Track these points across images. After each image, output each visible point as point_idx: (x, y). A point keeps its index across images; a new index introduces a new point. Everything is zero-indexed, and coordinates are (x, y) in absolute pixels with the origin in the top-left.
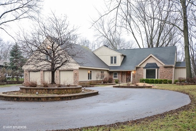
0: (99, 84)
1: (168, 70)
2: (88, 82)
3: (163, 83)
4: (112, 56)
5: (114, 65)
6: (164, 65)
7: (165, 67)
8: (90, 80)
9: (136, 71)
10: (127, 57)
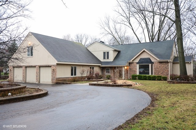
0: (83, 81)
1: (163, 65)
2: (70, 78)
3: (156, 79)
4: (104, 51)
5: (106, 60)
6: (158, 60)
7: (160, 62)
8: (74, 76)
9: (129, 67)
10: (121, 52)
